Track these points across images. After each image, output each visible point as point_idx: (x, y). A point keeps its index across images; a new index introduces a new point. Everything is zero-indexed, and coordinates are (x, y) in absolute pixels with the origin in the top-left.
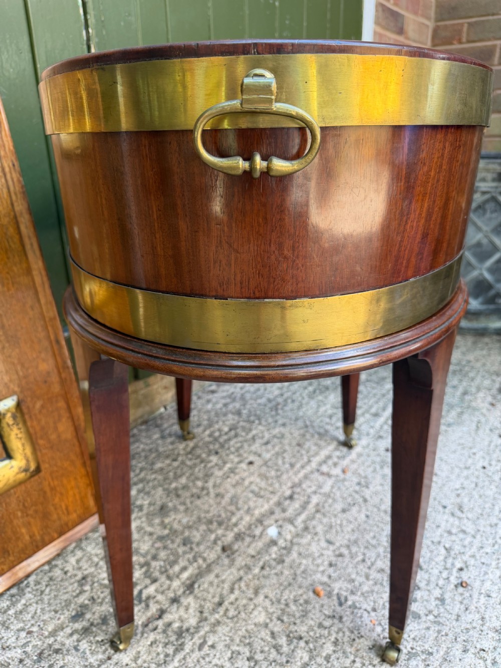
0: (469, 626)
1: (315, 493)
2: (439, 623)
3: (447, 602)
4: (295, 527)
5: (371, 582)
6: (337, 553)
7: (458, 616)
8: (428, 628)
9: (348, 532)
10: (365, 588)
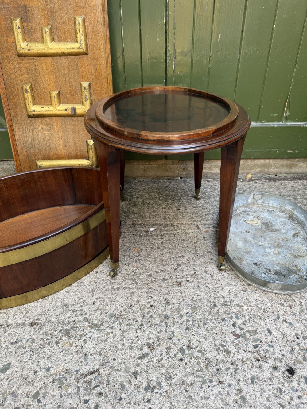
0: (159, 290)
1: (183, 230)
2: (152, 282)
3: (165, 282)
4: (160, 233)
5: (154, 260)
6: (159, 247)
7: (161, 286)
8: (147, 280)
9: (173, 245)
10: (150, 259)
